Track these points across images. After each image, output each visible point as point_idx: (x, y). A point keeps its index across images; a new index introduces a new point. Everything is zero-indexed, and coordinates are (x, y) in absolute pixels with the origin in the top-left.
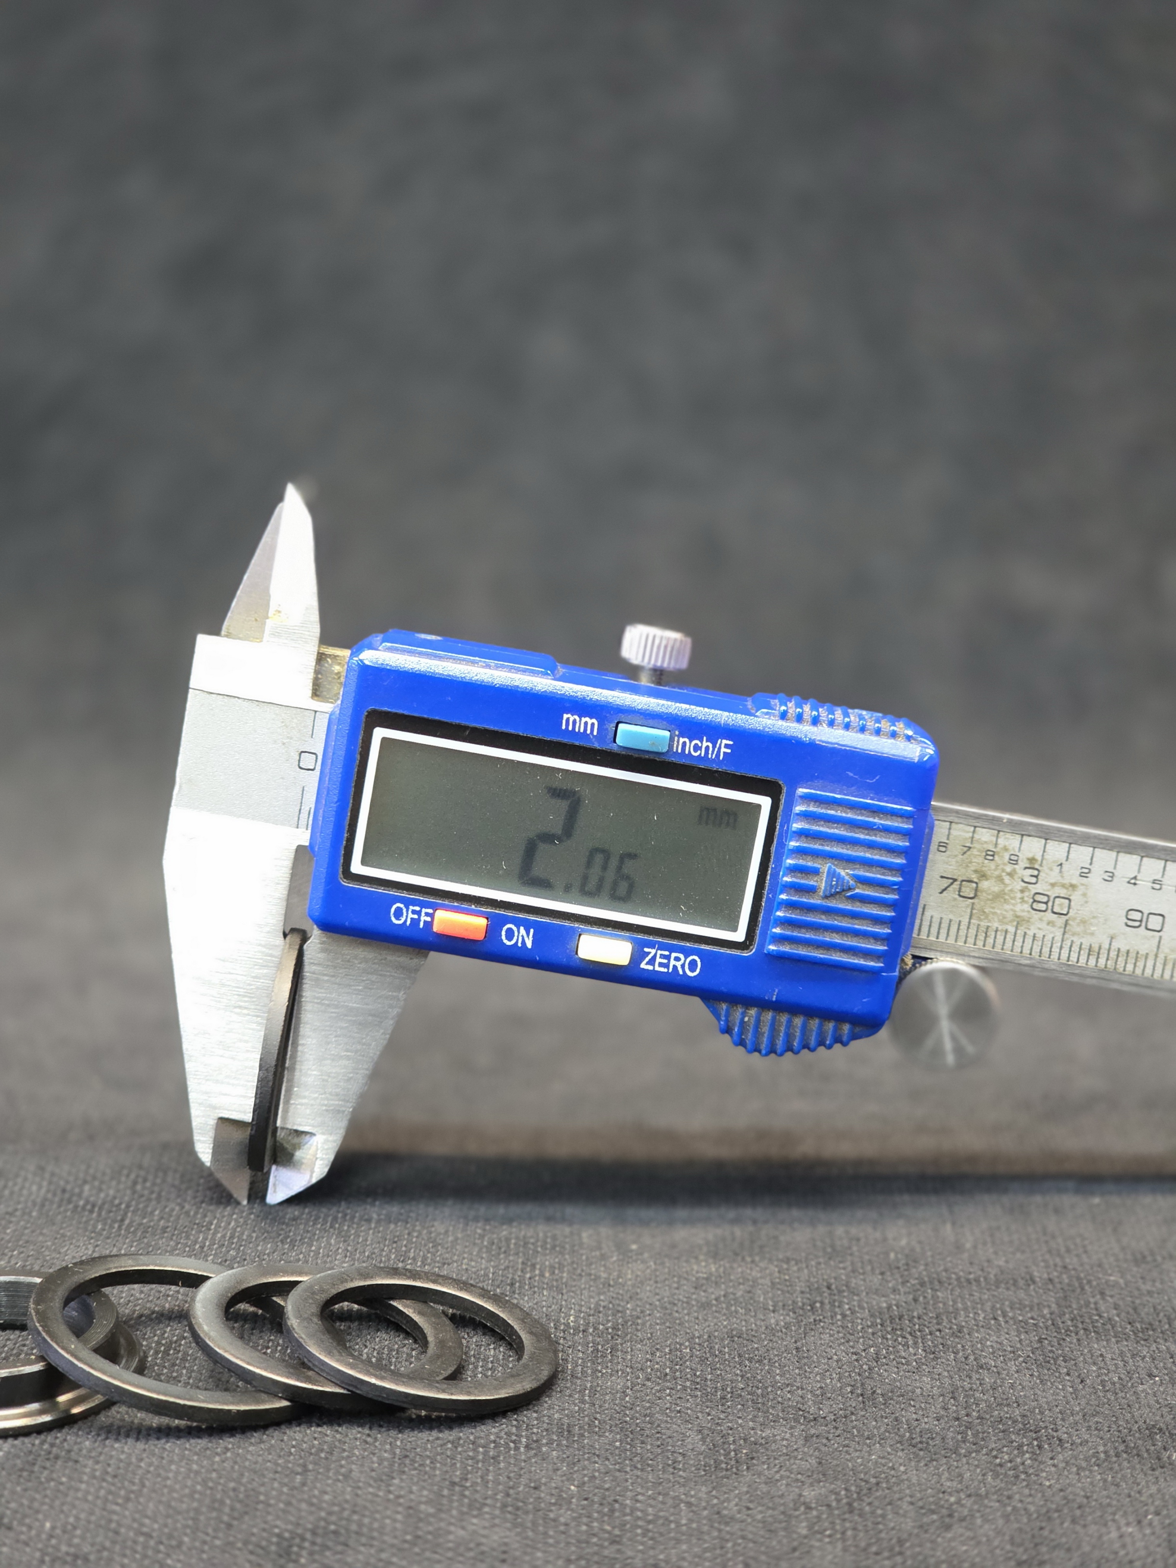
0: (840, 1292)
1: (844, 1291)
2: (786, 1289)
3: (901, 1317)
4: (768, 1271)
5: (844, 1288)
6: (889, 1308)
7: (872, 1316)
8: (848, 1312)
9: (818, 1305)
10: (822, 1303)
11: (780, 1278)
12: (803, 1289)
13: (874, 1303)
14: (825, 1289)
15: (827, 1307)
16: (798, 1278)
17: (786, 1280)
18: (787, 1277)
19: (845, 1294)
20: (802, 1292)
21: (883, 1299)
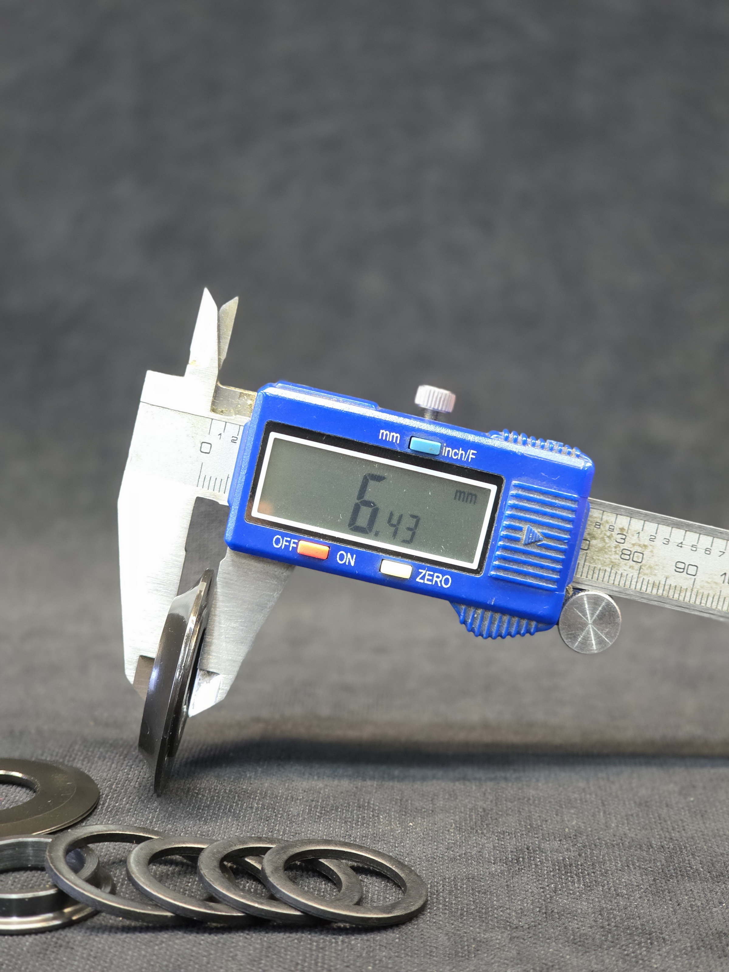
0: (535, 851)
1: (537, 851)
2: (502, 850)
3: (571, 865)
4: (491, 839)
5: (537, 849)
6: (564, 859)
7: (554, 865)
8: (539, 863)
9: (521, 859)
10: (523, 858)
11: (498, 843)
12: (512, 850)
13: (555, 857)
14: (526, 850)
15: (526, 860)
16: (510, 843)
17: (502, 844)
18: (503, 843)
19: (538, 852)
20: (512, 852)
21: (560, 854)
